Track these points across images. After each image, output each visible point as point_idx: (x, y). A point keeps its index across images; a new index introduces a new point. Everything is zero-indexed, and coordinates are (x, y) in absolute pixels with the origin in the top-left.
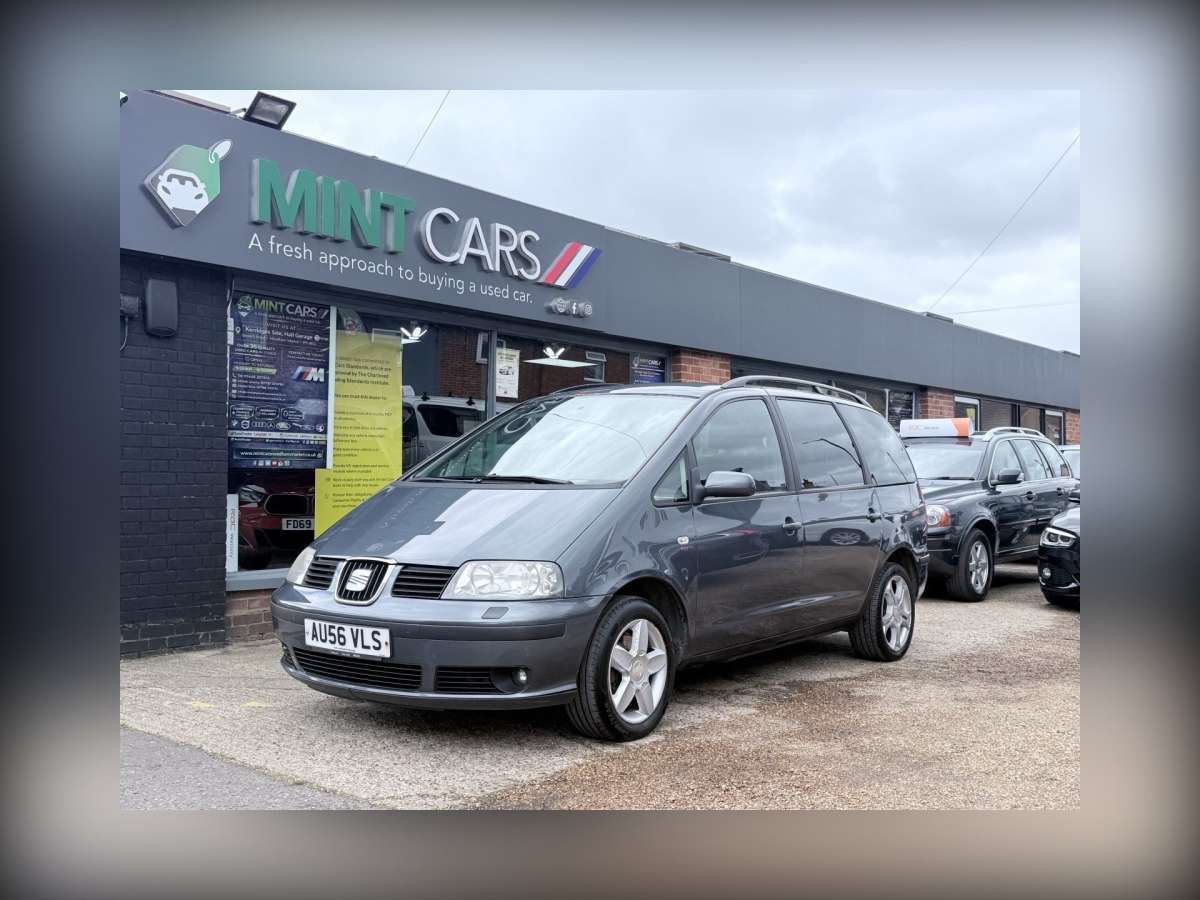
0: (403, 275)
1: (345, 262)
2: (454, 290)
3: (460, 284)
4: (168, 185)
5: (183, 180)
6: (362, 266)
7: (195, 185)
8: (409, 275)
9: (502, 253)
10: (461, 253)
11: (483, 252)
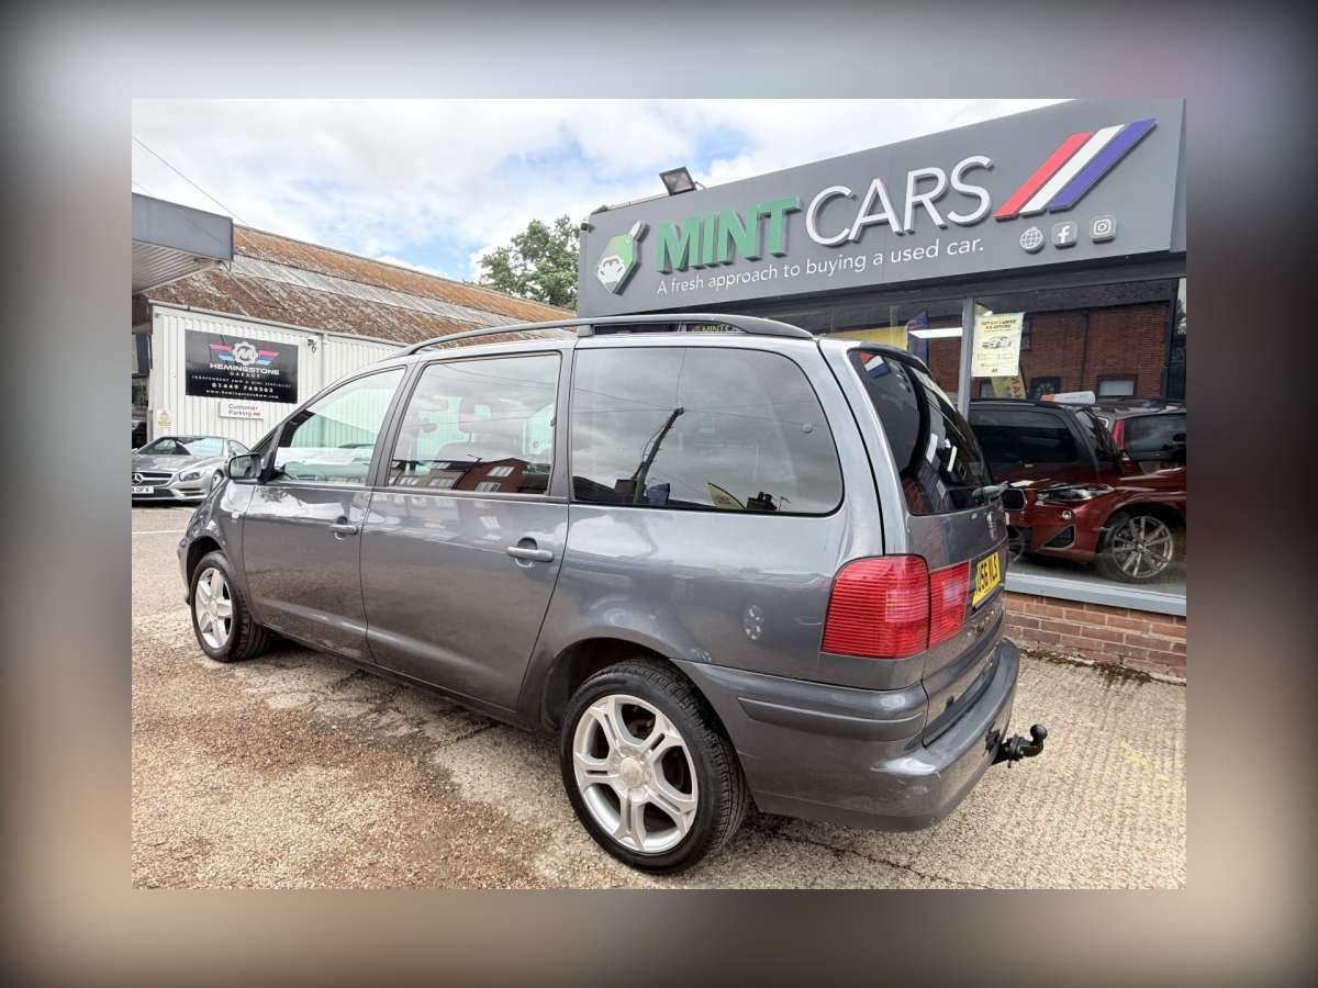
0: (789, 273)
1: (731, 280)
2: (850, 270)
3: (860, 262)
4: (603, 270)
5: (611, 262)
6: (746, 277)
7: (618, 262)
8: (795, 271)
9: (919, 206)
10: (851, 229)
11: (888, 214)
